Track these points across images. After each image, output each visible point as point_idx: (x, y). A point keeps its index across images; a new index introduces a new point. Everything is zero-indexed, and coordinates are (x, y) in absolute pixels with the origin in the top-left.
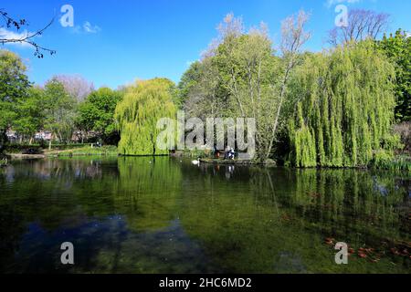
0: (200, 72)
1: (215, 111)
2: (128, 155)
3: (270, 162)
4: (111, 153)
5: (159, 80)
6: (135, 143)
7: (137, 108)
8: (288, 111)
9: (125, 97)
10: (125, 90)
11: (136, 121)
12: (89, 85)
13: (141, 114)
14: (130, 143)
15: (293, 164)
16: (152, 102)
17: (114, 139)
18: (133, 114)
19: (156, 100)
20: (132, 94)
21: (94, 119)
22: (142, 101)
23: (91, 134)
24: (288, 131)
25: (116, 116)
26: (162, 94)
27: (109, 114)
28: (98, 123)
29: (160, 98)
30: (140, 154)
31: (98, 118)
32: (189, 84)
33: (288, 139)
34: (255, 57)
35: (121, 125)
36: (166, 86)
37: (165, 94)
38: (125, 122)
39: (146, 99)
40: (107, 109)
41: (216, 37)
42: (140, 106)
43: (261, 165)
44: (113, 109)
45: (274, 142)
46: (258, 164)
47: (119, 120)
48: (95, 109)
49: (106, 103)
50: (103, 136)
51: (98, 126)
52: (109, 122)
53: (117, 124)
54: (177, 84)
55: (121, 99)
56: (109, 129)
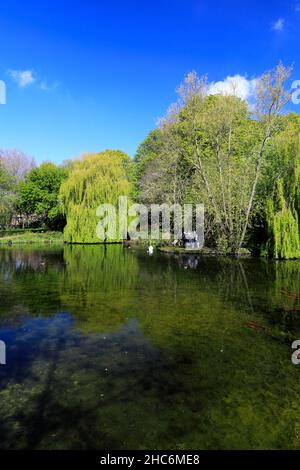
0: (159, 141)
1: (177, 190)
2: (75, 243)
3: (243, 252)
4: (56, 240)
5: (111, 154)
6: (83, 229)
7: (85, 187)
8: (265, 190)
9: (70, 175)
10: (71, 165)
11: (83, 203)
12: (30, 161)
13: (89, 195)
14: (77, 229)
15: (271, 255)
16: (103, 181)
17: (59, 223)
18: (80, 194)
19: (107, 177)
20: (78, 171)
21: (35, 200)
22: (91, 179)
23: (33, 218)
24: (264, 214)
25: (60, 197)
26: (114, 171)
27: (53, 195)
28: (40, 206)
29: (111, 175)
30: (89, 241)
31: (40, 200)
32: (147, 157)
33: (265, 223)
34: (224, 125)
35: (67, 208)
36: (119, 161)
37: (118, 171)
38: (71, 203)
39: (95, 177)
40: (50, 188)
41: (175, 102)
42: (88, 185)
43: (232, 255)
44: (58, 189)
45: (248, 228)
46: (228, 254)
47: (64, 201)
48: (37, 189)
49: (49, 181)
50: (46, 220)
51: (41, 209)
52: (52, 204)
53: (61, 206)
54: (132, 158)
55: (66, 177)
56: (53, 213)
